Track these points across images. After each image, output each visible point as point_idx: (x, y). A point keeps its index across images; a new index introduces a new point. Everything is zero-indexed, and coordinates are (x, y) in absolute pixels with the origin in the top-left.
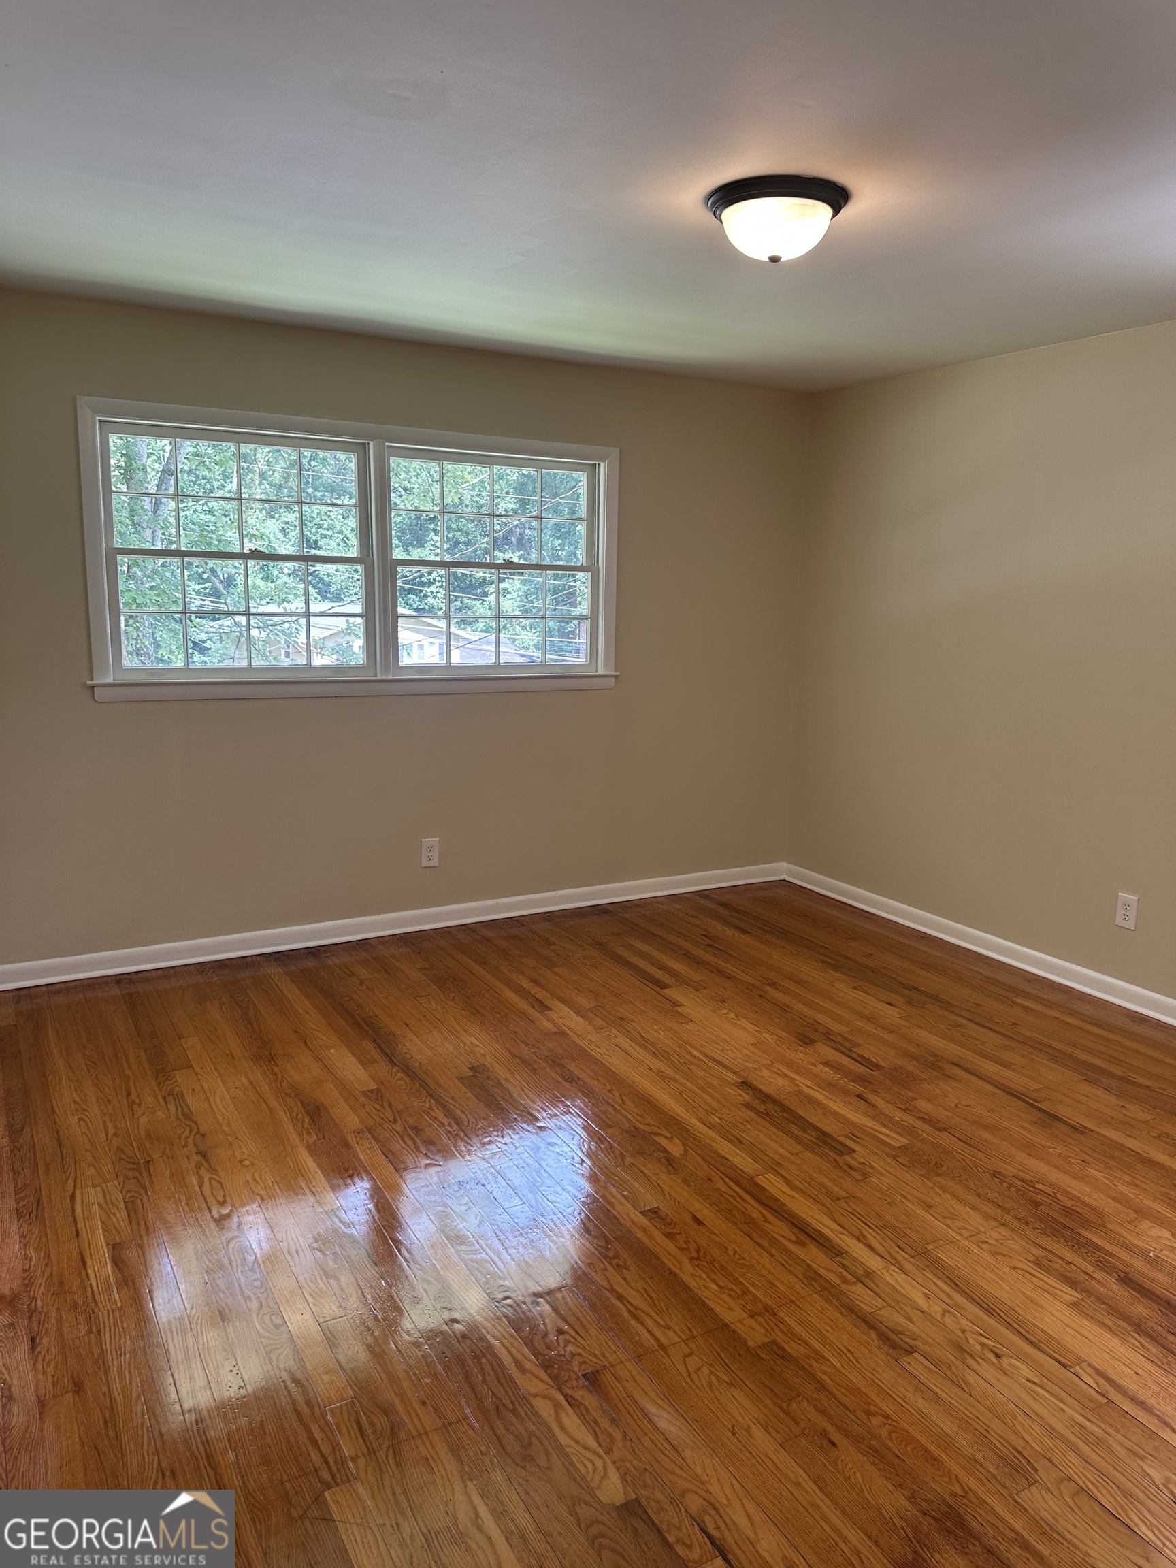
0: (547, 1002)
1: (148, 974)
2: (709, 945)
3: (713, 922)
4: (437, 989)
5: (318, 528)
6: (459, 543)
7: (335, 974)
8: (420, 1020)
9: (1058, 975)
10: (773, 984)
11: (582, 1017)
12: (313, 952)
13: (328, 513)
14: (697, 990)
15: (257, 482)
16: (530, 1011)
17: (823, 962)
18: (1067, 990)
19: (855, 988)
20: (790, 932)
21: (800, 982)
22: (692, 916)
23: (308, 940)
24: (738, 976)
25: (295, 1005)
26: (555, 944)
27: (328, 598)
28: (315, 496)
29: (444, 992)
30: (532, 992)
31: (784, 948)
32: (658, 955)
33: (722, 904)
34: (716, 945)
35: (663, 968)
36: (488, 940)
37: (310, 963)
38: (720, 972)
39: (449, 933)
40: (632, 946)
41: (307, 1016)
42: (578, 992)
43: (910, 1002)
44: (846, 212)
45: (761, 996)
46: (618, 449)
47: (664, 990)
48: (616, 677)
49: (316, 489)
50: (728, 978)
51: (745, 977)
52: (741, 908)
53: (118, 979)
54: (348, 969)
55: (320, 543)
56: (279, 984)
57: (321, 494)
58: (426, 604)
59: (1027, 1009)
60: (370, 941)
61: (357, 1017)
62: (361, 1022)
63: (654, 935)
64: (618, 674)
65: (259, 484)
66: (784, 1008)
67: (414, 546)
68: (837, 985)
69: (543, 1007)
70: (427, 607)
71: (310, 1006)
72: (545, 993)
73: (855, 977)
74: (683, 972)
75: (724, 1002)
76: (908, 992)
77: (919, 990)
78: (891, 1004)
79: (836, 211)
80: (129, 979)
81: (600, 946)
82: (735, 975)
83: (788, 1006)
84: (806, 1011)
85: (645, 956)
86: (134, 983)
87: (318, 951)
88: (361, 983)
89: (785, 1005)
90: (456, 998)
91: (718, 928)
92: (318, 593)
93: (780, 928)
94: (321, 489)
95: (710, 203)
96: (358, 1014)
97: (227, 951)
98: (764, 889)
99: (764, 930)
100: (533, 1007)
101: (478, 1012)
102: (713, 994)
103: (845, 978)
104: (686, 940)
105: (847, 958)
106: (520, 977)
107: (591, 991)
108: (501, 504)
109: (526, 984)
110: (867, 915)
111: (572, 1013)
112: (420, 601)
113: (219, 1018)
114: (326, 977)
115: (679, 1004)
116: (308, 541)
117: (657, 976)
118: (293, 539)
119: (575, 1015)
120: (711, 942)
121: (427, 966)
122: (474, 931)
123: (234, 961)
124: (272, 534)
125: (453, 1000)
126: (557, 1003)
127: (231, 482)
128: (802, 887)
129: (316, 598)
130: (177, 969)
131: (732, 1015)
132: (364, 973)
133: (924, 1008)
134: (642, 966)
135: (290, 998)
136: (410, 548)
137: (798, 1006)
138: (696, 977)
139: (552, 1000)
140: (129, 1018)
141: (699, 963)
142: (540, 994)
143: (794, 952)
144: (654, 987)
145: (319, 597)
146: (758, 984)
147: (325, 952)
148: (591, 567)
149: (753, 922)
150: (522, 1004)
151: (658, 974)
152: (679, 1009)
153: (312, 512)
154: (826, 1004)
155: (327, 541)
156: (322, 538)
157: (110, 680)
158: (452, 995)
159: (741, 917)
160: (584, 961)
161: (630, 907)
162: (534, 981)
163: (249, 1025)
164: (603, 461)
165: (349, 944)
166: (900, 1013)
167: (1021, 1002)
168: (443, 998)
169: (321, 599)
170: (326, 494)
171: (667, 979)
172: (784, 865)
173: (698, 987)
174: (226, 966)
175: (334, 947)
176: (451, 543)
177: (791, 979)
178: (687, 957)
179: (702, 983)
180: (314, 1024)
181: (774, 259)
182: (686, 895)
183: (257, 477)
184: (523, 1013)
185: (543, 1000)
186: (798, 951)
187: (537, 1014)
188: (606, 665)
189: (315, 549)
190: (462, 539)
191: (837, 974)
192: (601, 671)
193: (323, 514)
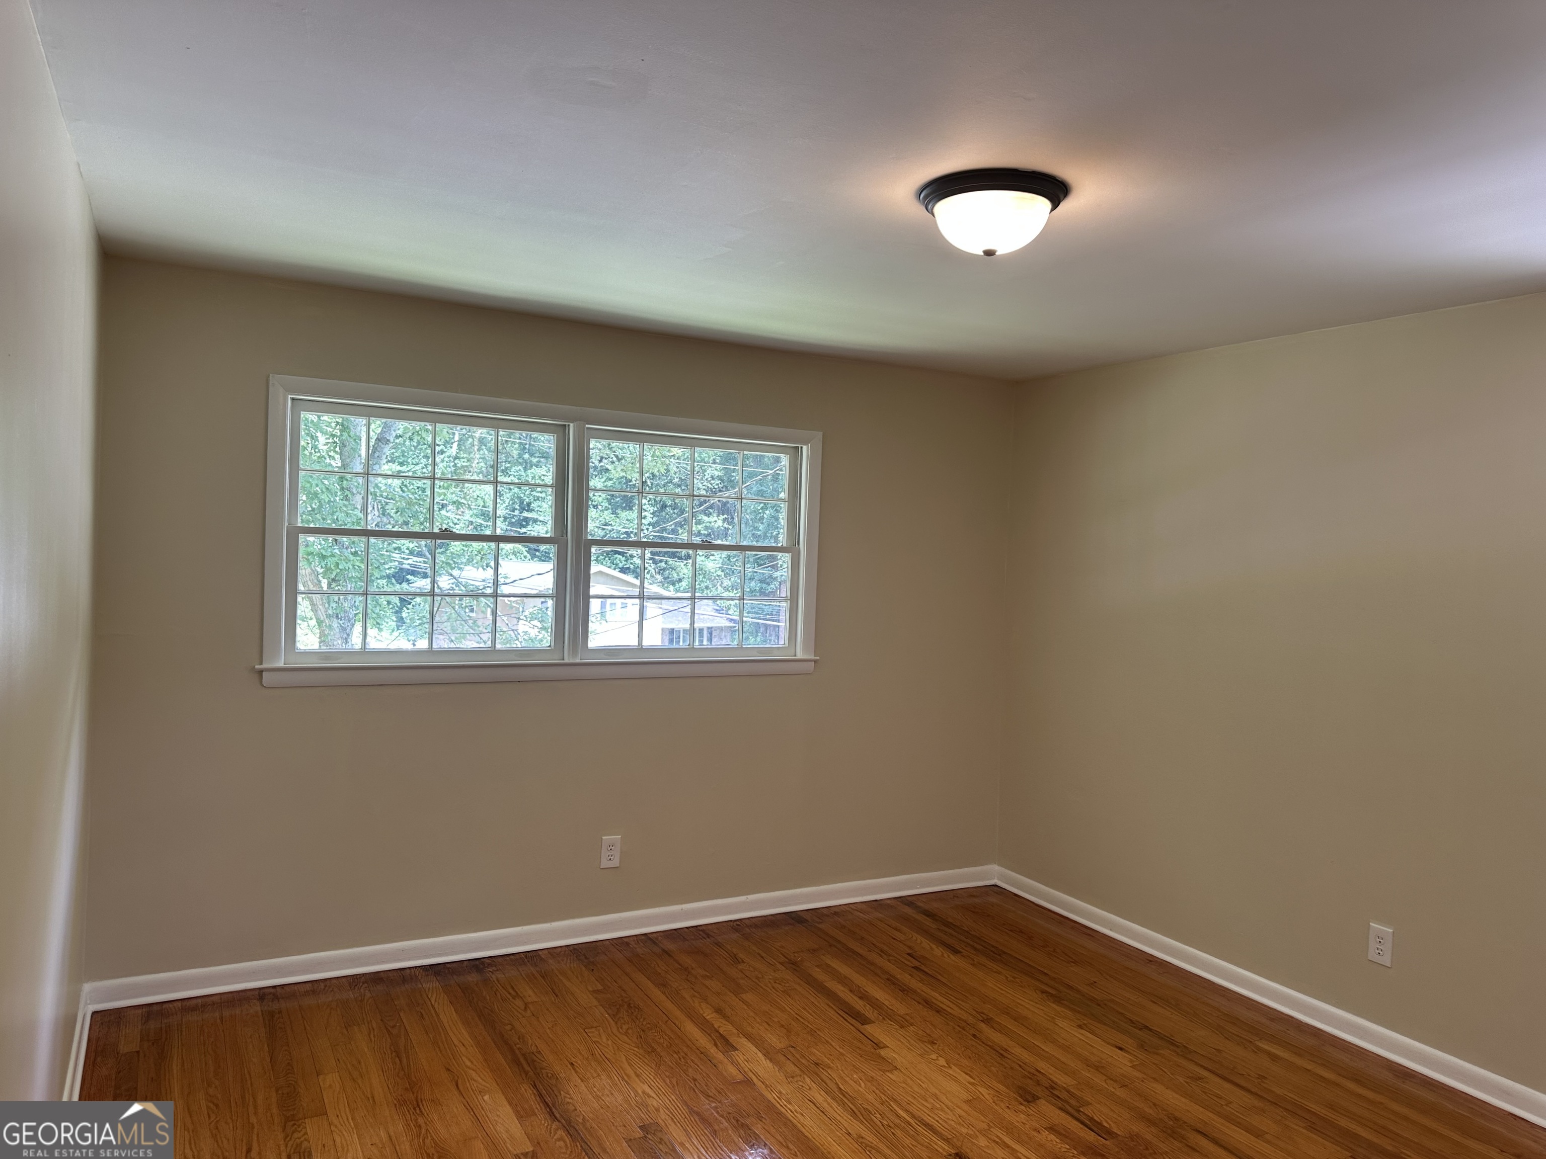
0: (732, 1040)
1: (296, 987)
2: (915, 968)
3: (919, 937)
4: (609, 1018)
5: (532, 491)
6: (666, 506)
7: (498, 994)
8: (587, 1059)
9: (1305, 1014)
10: (988, 1021)
11: (771, 1060)
12: (477, 965)
13: (542, 477)
14: (902, 1027)
15: (476, 448)
16: (713, 1051)
17: (1043, 992)
18: (1317, 1033)
19: (1080, 1027)
20: (1004, 953)
21: (1018, 1019)
22: (896, 929)
23: (475, 950)
24: (949, 1010)
25: (451, 1034)
26: (743, 962)
27: (538, 557)
28: (531, 461)
29: (616, 1023)
30: (716, 1026)
31: (1000, 973)
32: (859, 980)
33: (928, 914)
34: (923, 968)
35: (864, 996)
36: (669, 955)
37: (472, 978)
38: (927, 1003)
39: (628, 944)
40: (828, 966)
41: (463, 1049)
42: (767, 1027)
43: (1142, 1046)
44: (1066, 206)
45: (974, 1036)
46: (821, 434)
47: (866, 1026)
48: (815, 661)
49: (532, 455)
50: (938, 1012)
51: (956, 1011)
52: (950, 920)
53: (262, 994)
54: (513, 988)
55: (533, 505)
56: (436, 1006)
57: (537, 459)
58: (631, 563)
59: (1274, 1058)
60: (540, 953)
61: (517, 1052)
62: (522, 1060)
63: (854, 952)
64: (818, 658)
65: (479, 450)
66: (1002, 1054)
67: (624, 509)
68: (1061, 1023)
69: (727, 1045)
70: (632, 566)
71: (467, 1036)
72: (730, 1027)
73: (1079, 1012)
74: (887, 1003)
75: (933, 1043)
76: (1138, 1031)
77: (1151, 1030)
78: (1121, 1049)
79: (1055, 204)
80: (274, 994)
81: (794, 965)
82: (944, 1007)
83: (1006, 1050)
84: (1025, 1056)
85: (843, 980)
86: (278, 999)
87: (483, 963)
88: (526, 1006)
89: (1002, 1048)
90: (630, 1031)
91: (924, 945)
92: (528, 552)
93: (993, 946)
94: (537, 455)
95: (922, 196)
96: (519, 1049)
97: (383, 962)
98: (974, 896)
99: (975, 949)
100: (716, 1045)
101: (654, 1050)
102: (920, 1032)
103: (1069, 1013)
104: (889, 961)
105: (1070, 987)
106: (704, 1005)
107: (782, 1026)
108: (708, 471)
109: (709, 1014)
110: (1088, 932)
111: (760, 1055)
112: (626, 561)
113: (366, 1050)
114: (488, 998)
115: (882, 1045)
116: (522, 502)
117: (858, 1007)
118: (507, 501)
119: (763, 1058)
120: (917, 964)
121: (600, 987)
122: (655, 943)
123: (390, 974)
124: (487, 496)
125: (626, 1034)
126: (744, 1041)
127: (451, 447)
128: (1016, 895)
129: (525, 557)
130: (328, 983)
131: (942, 1062)
132: (529, 994)
133: (1157, 1054)
134: (841, 995)
135: (446, 1025)
136: (619, 511)
137: (1017, 1051)
138: (901, 1008)
139: (739, 1037)
140: (266, 1046)
141: (905, 991)
142: (725, 1028)
143: (1010, 978)
144: (853, 1021)
145: (528, 555)
146: (971, 1020)
147: (490, 965)
148: (792, 548)
149: (963, 938)
150: (703, 1041)
151: (859, 1005)
152: (883, 1052)
153: (527, 476)
154: (1048, 1048)
155: (540, 503)
156: (535, 500)
157: (281, 664)
158: (625, 1027)
159: (950, 931)
160: (775, 985)
161: (828, 916)
162: (719, 1011)
163: (397, 1059)
164: (806, 444)
165: (517, 956)
166: (1131, 1061)
167: (1266, 1047)
168: (615, 1031)
169: (530, 557)
170: (542, 460)
171: (868, 1012)
172: (995, 868)
173: (903, 1023)
174: (381, 979)
175: (500, 960)
176: (658, 506)
177: (1008, 1014)
178: (891, 982)
179: (908, 1018)
180: (469, 1060)
181: (989, 253)
182: (888, 902)
183: (476, 443)
184: (703, 1054)
185: (727, 1037)
186: (1014, 978)
187: (720, 1056)
188: (805, 648)
189: (527, 511)
190: (669, 503)
191: (1058, 1008)
192: (800, 656)
193: (537, 478)
